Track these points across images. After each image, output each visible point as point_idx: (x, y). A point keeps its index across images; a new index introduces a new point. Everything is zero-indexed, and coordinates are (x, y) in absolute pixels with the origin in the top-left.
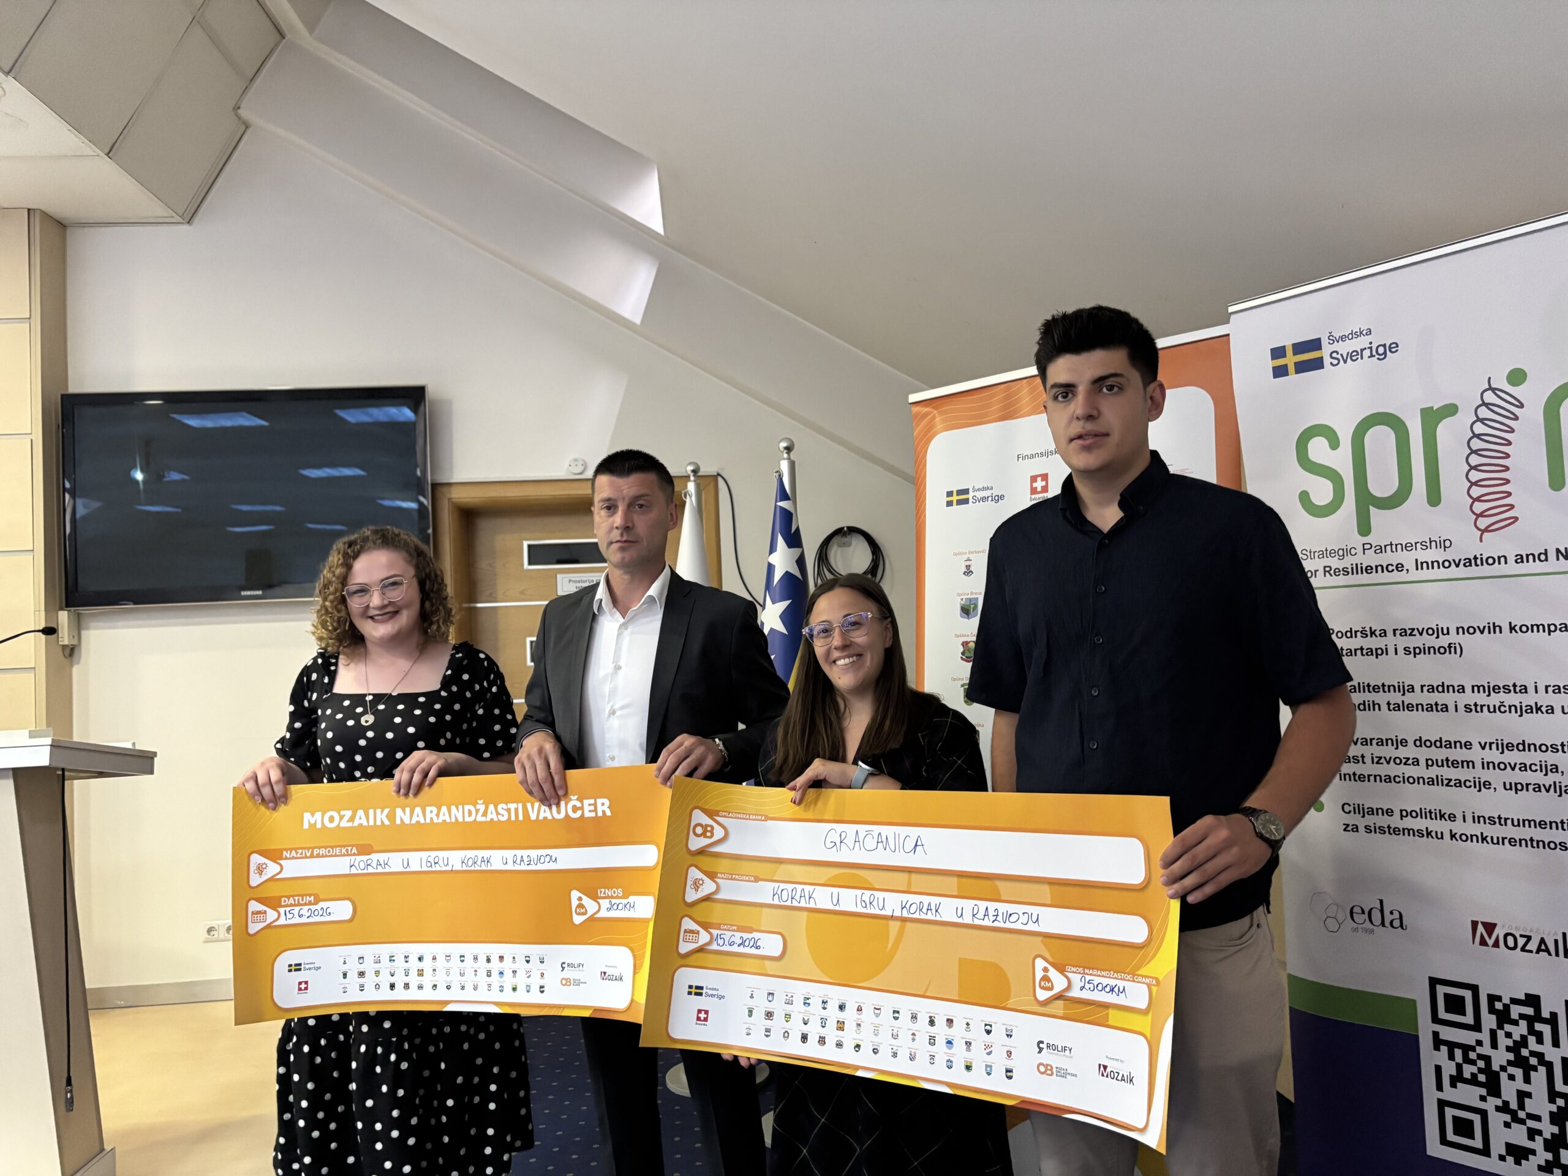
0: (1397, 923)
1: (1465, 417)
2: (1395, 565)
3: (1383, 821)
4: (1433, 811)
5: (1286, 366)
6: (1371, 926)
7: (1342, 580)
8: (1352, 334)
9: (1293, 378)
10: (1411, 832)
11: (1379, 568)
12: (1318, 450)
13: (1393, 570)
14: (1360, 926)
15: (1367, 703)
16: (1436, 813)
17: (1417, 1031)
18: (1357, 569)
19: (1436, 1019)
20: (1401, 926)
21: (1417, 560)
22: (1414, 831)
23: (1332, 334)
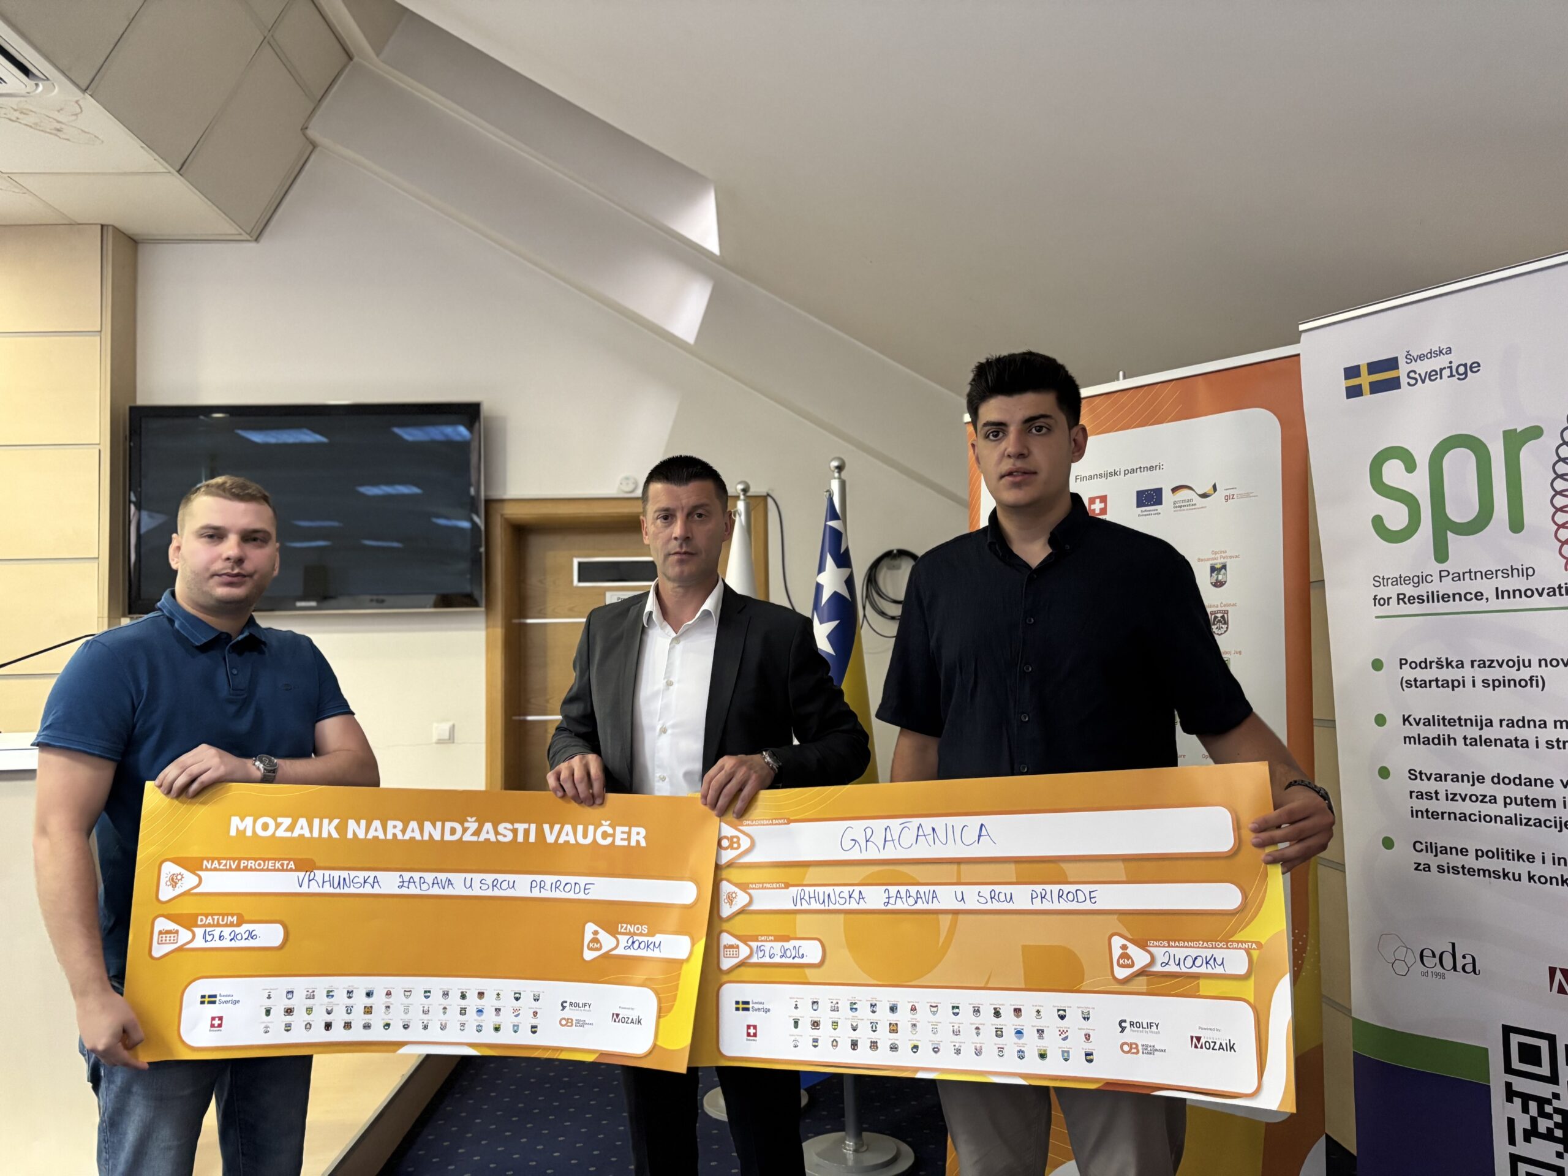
0: (1469, 968)
1: (1550, 440)
2: (1474, 593)
3: (1457, 860)
4: (1510, 851)
5: (1360, 386)
6: (1442, 971)
7: (1416, 608)
8: (1431, 353)
9: (1368, 398)
10: (1487, 872)
11: (1457, 597)
12: (1394, 473)
13: (1471, 599)
14: (1430, 970)
15: (1441, 737)
16: (1513, 854)
17: (1489, 1083)
18: (1433, 597)
19: (1509, 1069)
20: (1474, 971)
21: (1497, 589)
22: (1489, 871)
23: (1410, 353)
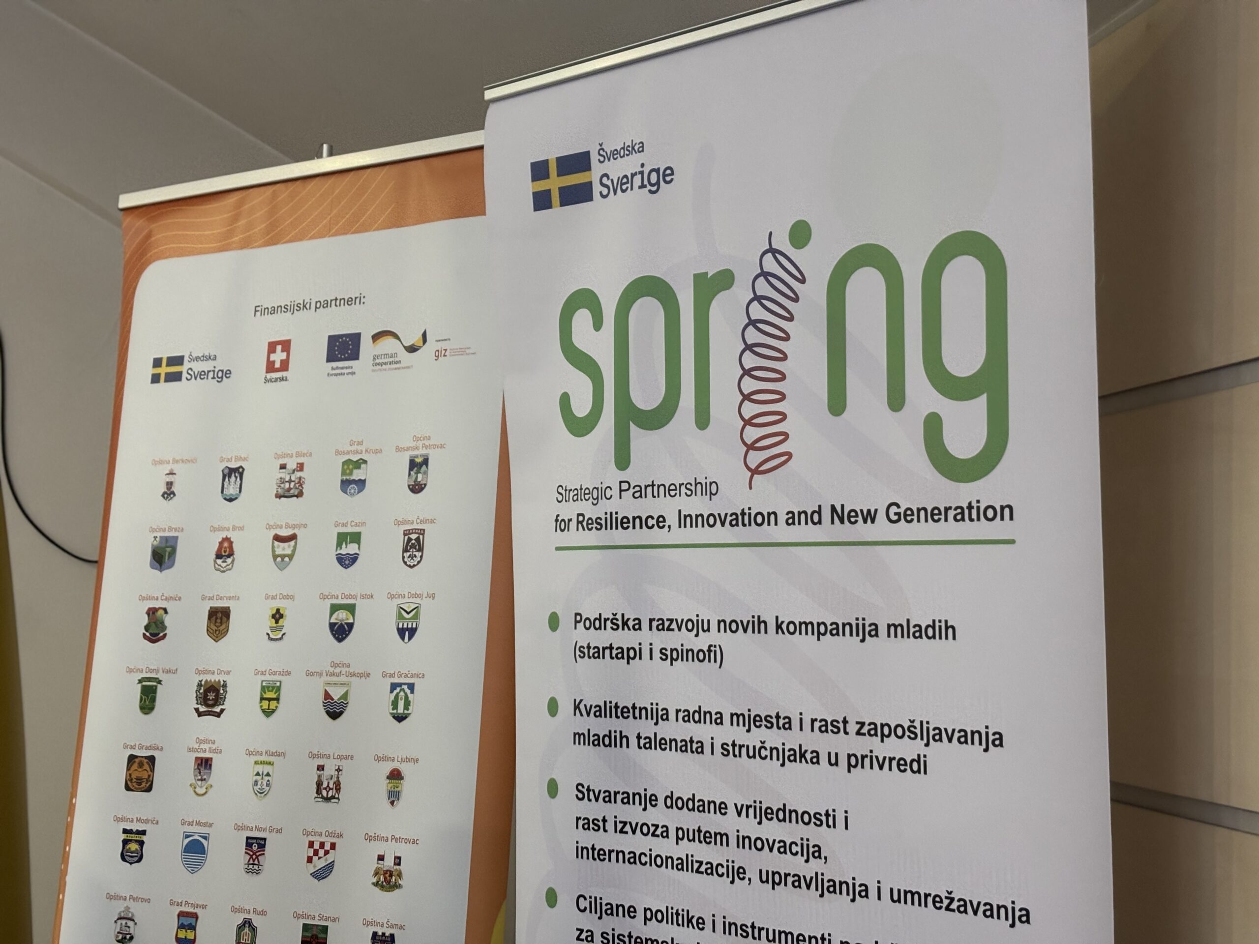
2: (656, 518)
3: (623, 925)
4: (680, 911)
5: (549, 192)
7: (592, 537)
8: (624, 149)
9: (559, 213)
11: (638, 522)
12: (582, 329)
13: (653, 526)
15: (613, 734)
16: (683, 916)
18: (612, 522)
21: (680, 511)
22: (657, 942)
23: (603, 147)
